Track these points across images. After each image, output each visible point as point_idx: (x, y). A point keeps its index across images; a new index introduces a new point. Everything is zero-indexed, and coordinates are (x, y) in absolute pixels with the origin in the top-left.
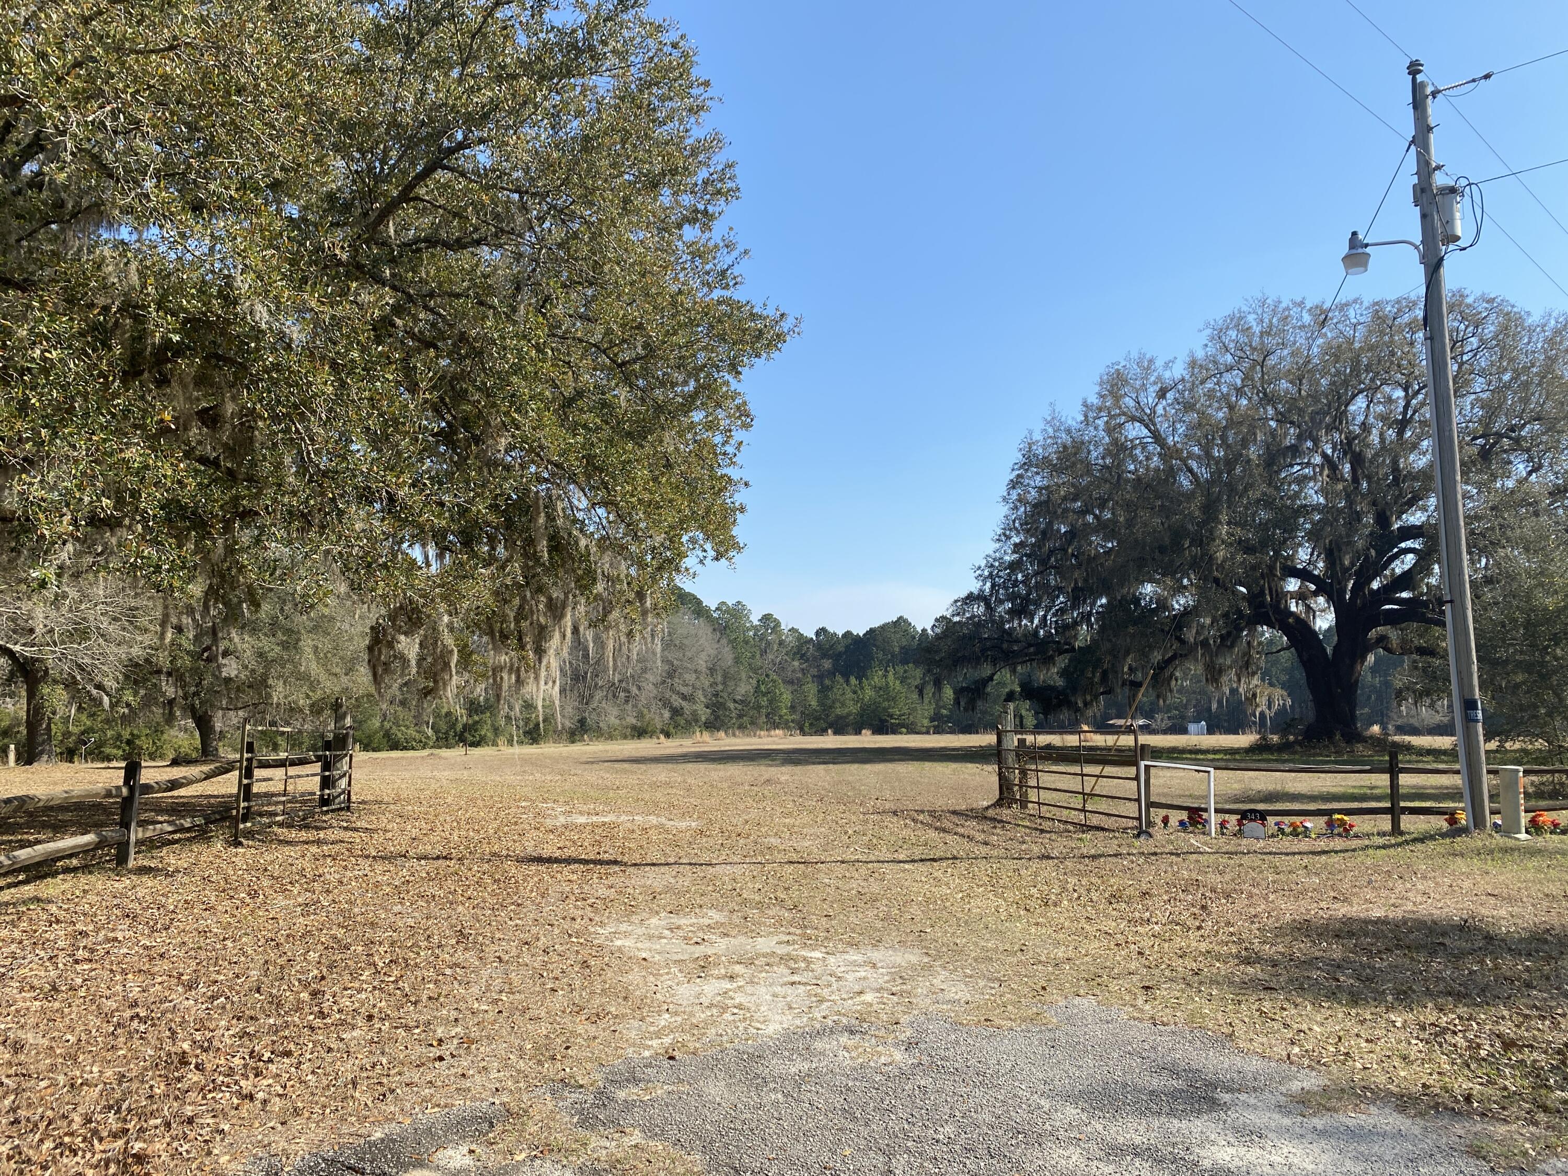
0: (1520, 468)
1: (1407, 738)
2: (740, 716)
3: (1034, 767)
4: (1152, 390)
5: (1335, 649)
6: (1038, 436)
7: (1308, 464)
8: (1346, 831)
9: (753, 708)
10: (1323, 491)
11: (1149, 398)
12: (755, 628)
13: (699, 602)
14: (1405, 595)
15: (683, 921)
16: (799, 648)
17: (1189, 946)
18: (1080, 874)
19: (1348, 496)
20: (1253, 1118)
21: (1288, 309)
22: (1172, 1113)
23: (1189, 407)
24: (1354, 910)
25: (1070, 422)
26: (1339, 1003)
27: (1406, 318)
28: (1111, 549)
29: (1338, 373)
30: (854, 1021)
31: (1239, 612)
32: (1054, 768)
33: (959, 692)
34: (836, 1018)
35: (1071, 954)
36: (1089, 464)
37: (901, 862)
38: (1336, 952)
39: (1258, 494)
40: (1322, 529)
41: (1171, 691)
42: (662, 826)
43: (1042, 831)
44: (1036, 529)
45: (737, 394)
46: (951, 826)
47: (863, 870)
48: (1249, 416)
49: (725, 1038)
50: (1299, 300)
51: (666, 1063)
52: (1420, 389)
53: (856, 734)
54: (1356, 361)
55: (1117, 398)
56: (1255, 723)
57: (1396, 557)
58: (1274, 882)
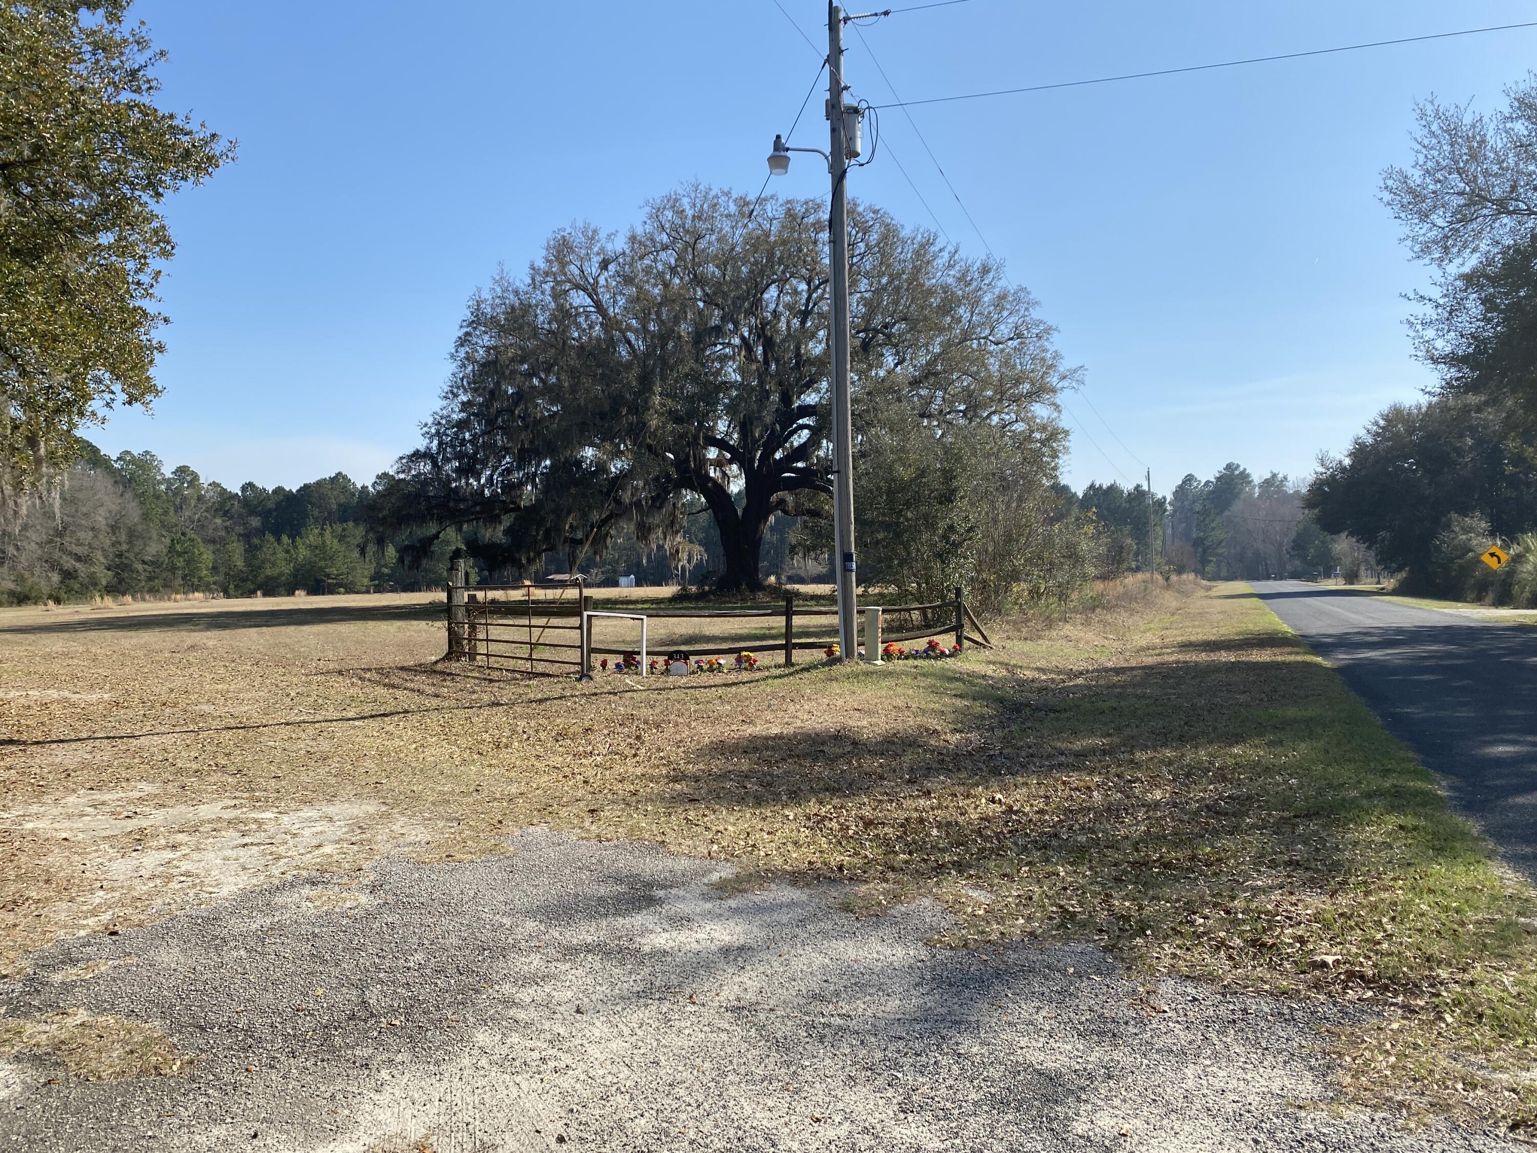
0: (890, 360)
1: (797, 586)
2: (150, 579)
3: (483, 621)
4: (596, 260)
5: (745, 510)
6: (486, 295)
7: (729, 344)
8: (751, 666)
9: (166, 569)
10: (741, 370)
11: (593, 268)
12: (168, 481)
13: (95, 450)
14: (800, 465)
15: (107, 797)
16: (222, 504)
17: (627, 772)
18: (529, 717)
19: (760, 376)
20: (683, 908)
21: (717, 197)
22: (617, 913)
23: (628, 280)
24: (758, 729)
25: (518, 283)
26: (747, 806)
27: (811, 219)
28: (555, 413)
29: (756, 263)
30: (314, 873)
31: (668, 476)
32: (500, 622)
33: (402, 551)
34: (295, 872)
35: (523, 789)
36: (536, 327)
37: (350, 719)
38: (745, 765)
39: (687, 370)
40: (738, 405)
41: (607, 548)
42: (67, 700)
43: (491, 681)
44: (484, 389)
45: (153, 216)
46: (400, 681)
47: (311, 730)
48: (681, 295)
49: (174, 906)
50: (726, 190)
51: (107, 940)
52: (820, 284)
53: (289, 595)
54: (771, 255)
55: (563, 265)
56: (677, 575)
57: (794, 431)
58: (695, 711)
